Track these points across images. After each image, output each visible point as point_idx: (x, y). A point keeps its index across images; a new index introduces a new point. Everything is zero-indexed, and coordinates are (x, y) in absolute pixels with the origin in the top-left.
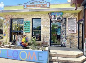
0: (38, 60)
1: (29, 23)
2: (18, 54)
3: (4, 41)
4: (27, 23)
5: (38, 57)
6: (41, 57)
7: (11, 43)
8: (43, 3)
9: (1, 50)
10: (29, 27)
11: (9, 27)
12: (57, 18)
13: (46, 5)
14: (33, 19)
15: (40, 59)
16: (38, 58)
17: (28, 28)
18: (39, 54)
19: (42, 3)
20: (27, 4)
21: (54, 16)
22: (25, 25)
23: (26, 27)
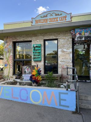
0: (60, 105)
1: (39, 47)
2: (27, 94)
3: (5, 74)
4: (37, 47)
5: (60, 100)
6: (65, 100)
7: (14, 77)
8: (61, 15)
9: (2, 88)
10: (39, 53)
11: (12, 54)
12: (85, 37)
13: (65, 17)
14: (45, 41)
15: (63, 103)
16: (60, 102)
17: (39, 55)
18: (61, 95)
19: (58, 15)
20: (36, 19)
21: (80, 34)
22: (34, 50)
23: (35, 53)
